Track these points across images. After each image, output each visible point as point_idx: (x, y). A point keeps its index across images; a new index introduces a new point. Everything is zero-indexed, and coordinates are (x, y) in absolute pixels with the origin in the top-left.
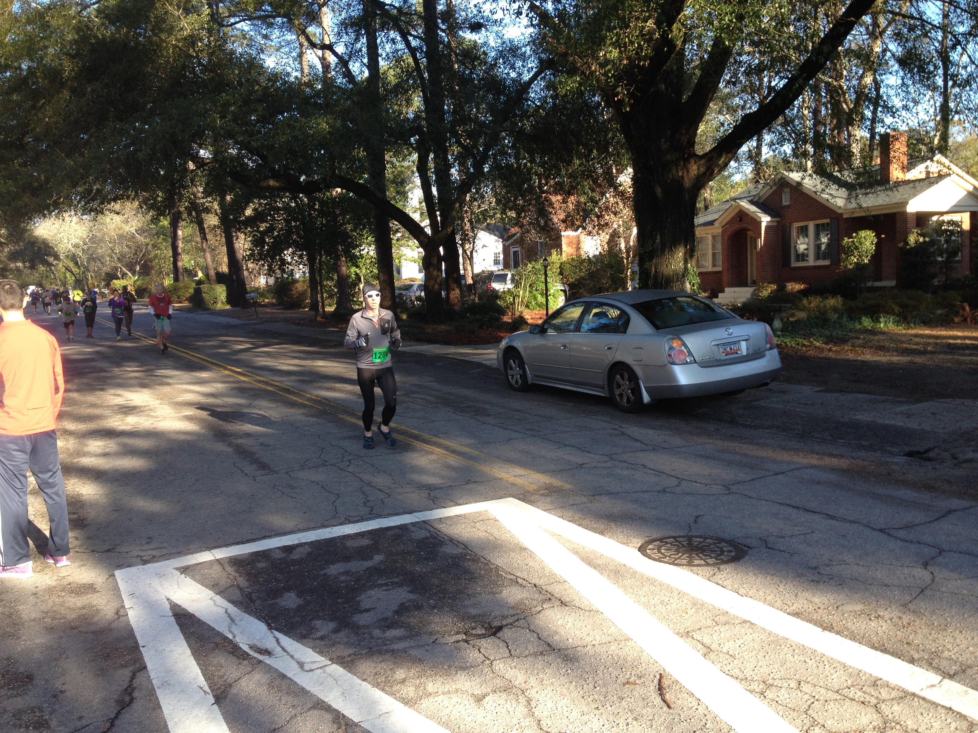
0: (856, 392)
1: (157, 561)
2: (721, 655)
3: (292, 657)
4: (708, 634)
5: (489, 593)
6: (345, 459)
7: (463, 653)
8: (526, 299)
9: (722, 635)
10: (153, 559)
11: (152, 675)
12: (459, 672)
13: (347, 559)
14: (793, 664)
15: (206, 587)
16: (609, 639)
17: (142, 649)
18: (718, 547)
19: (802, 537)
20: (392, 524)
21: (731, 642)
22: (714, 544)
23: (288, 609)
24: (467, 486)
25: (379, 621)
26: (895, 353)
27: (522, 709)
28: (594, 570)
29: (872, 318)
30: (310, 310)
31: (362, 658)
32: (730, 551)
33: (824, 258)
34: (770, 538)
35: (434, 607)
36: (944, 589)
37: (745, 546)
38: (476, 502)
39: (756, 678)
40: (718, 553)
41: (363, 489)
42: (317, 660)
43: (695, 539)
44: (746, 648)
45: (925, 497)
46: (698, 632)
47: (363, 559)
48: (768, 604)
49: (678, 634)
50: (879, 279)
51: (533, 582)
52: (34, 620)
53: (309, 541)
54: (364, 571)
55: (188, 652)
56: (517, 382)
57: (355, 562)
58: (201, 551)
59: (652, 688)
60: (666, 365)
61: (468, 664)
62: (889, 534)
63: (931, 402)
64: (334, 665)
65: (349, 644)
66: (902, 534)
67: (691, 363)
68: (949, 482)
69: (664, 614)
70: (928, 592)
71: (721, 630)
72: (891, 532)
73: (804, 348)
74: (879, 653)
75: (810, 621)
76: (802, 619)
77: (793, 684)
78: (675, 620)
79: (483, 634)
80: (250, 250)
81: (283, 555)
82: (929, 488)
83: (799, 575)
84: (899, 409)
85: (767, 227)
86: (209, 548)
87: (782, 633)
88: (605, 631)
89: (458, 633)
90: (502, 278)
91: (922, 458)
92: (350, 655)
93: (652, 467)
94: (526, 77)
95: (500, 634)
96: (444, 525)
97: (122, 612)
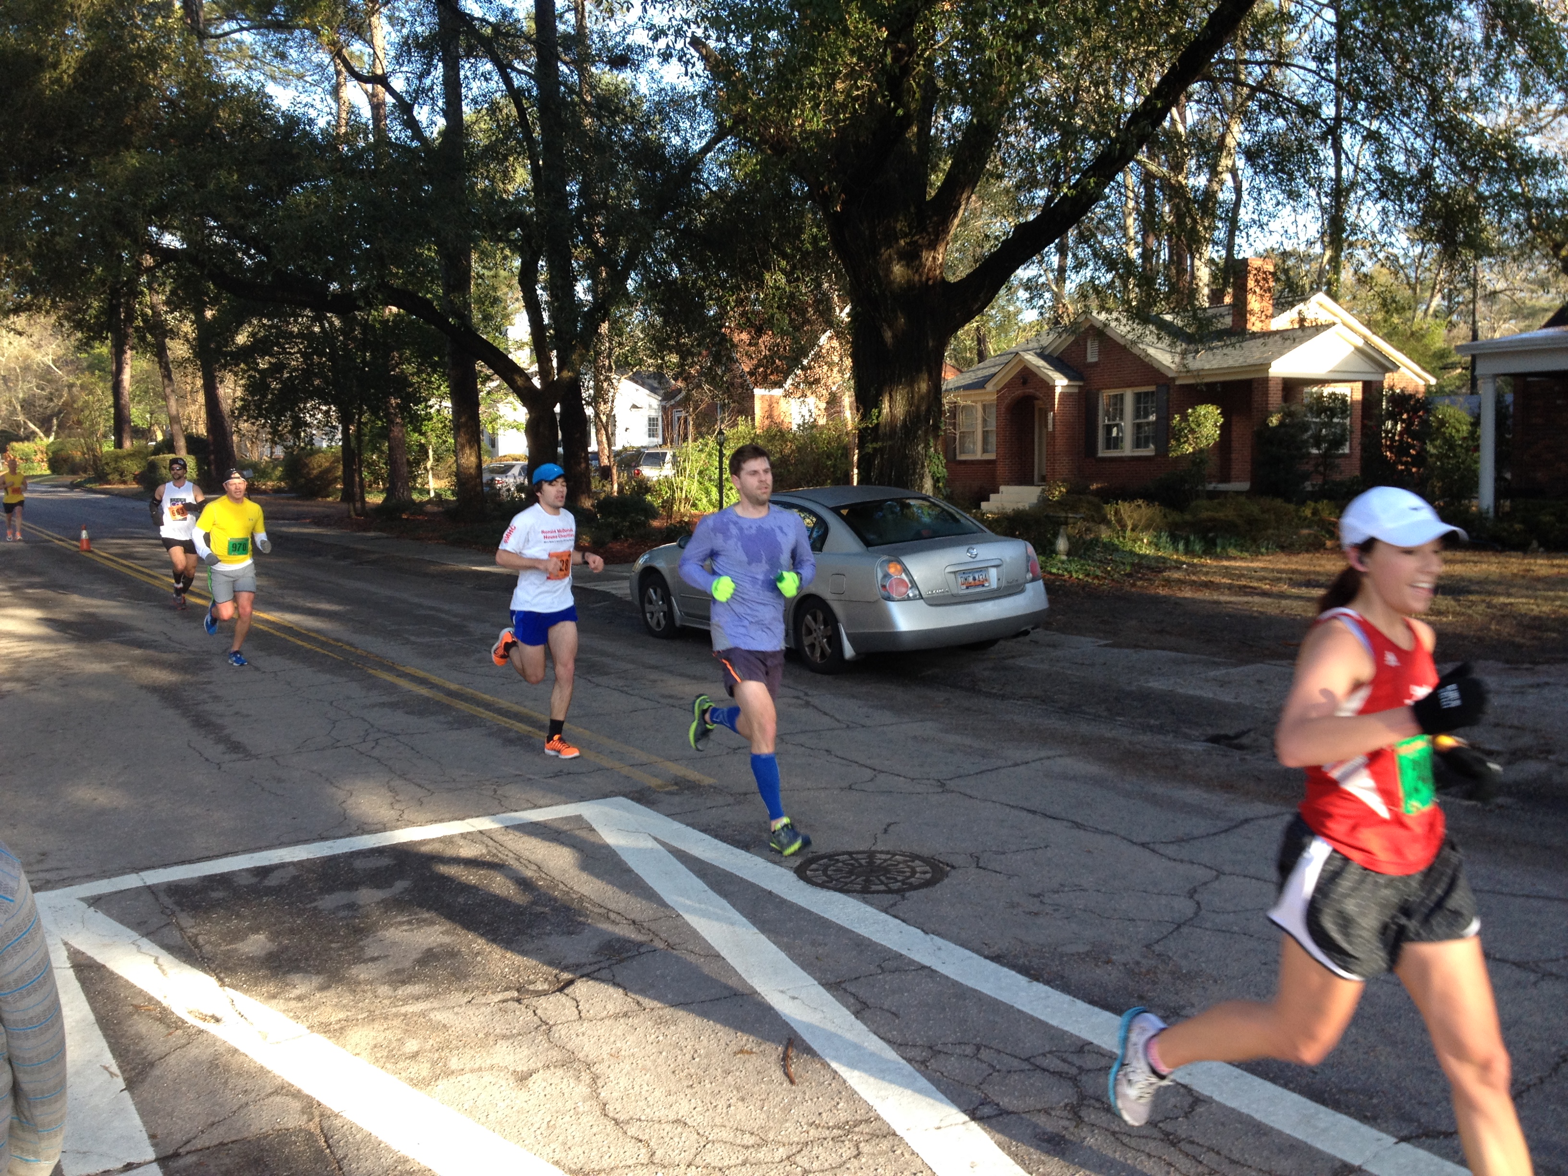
0: (1157, 648)
1: (52, 888)
2: (879, 1013)
3: (252, 1023)
4: (868, 984)
5: (563, 933)
6: (369, 738)
7: (510, 1016)
8: (693, 493)
9: (886, 986)
10: (51, 885)
13: (353, 885)
15: (129, 925)
16: (726, 993)
19: (1030, 853)
21: (898, 996)
23: (251, 958)
25: (390, 973)
26: (1226, 593)
27: (583, 1089)
28: (724, 901)
29: (1204, 538)
31: (357, 1025)
32: (925, 873)
33: (1147, 445)
34: (985, 854)
36: (1208, 925)
37: (948, 865)
38: (565, 803)
39: (920, 1042)
40: (908, 874)
42: (290, 1027)
43: (879, 856)
44: (916, 1003)
45: (1215, 800)
46: (855, 982)
47: (377, 887)
48: (960, 944)
49: (824, 985)
50: (1226, 479)
51: (632, 916)
53: (294, 860)
54: (377, 903)
55: (91, 1018)
56: (659, 624)
57: (364, 891)
58: (121, 874)
59: (774, 1057)
60: (878, 600)
62: (1153, 851)
63: (1260, 665)
65: (339, 1006)
66: (1171, 850)
67: (914, 598)
68: (1259, 780)
70: (1185, 930)
71: (888, 979)
72: (1157, 847)
74: (1096, 1010)
75: (1014, 967)
76: (1003, 965)
77: (969, 1050)
78: (825, 967)
79: (544, 991)
80: (242, 399)
81: (254, 880)
82: (1227, 786)
84: (1212, 674)
85: (1063, 394)
86: (137, 870)
89: (507, 989)
90: (657, 459)
91: (1229, 746)
92: (339, 1021)
93: (841, 753)
94: (696, 146)
95: (568, 990)
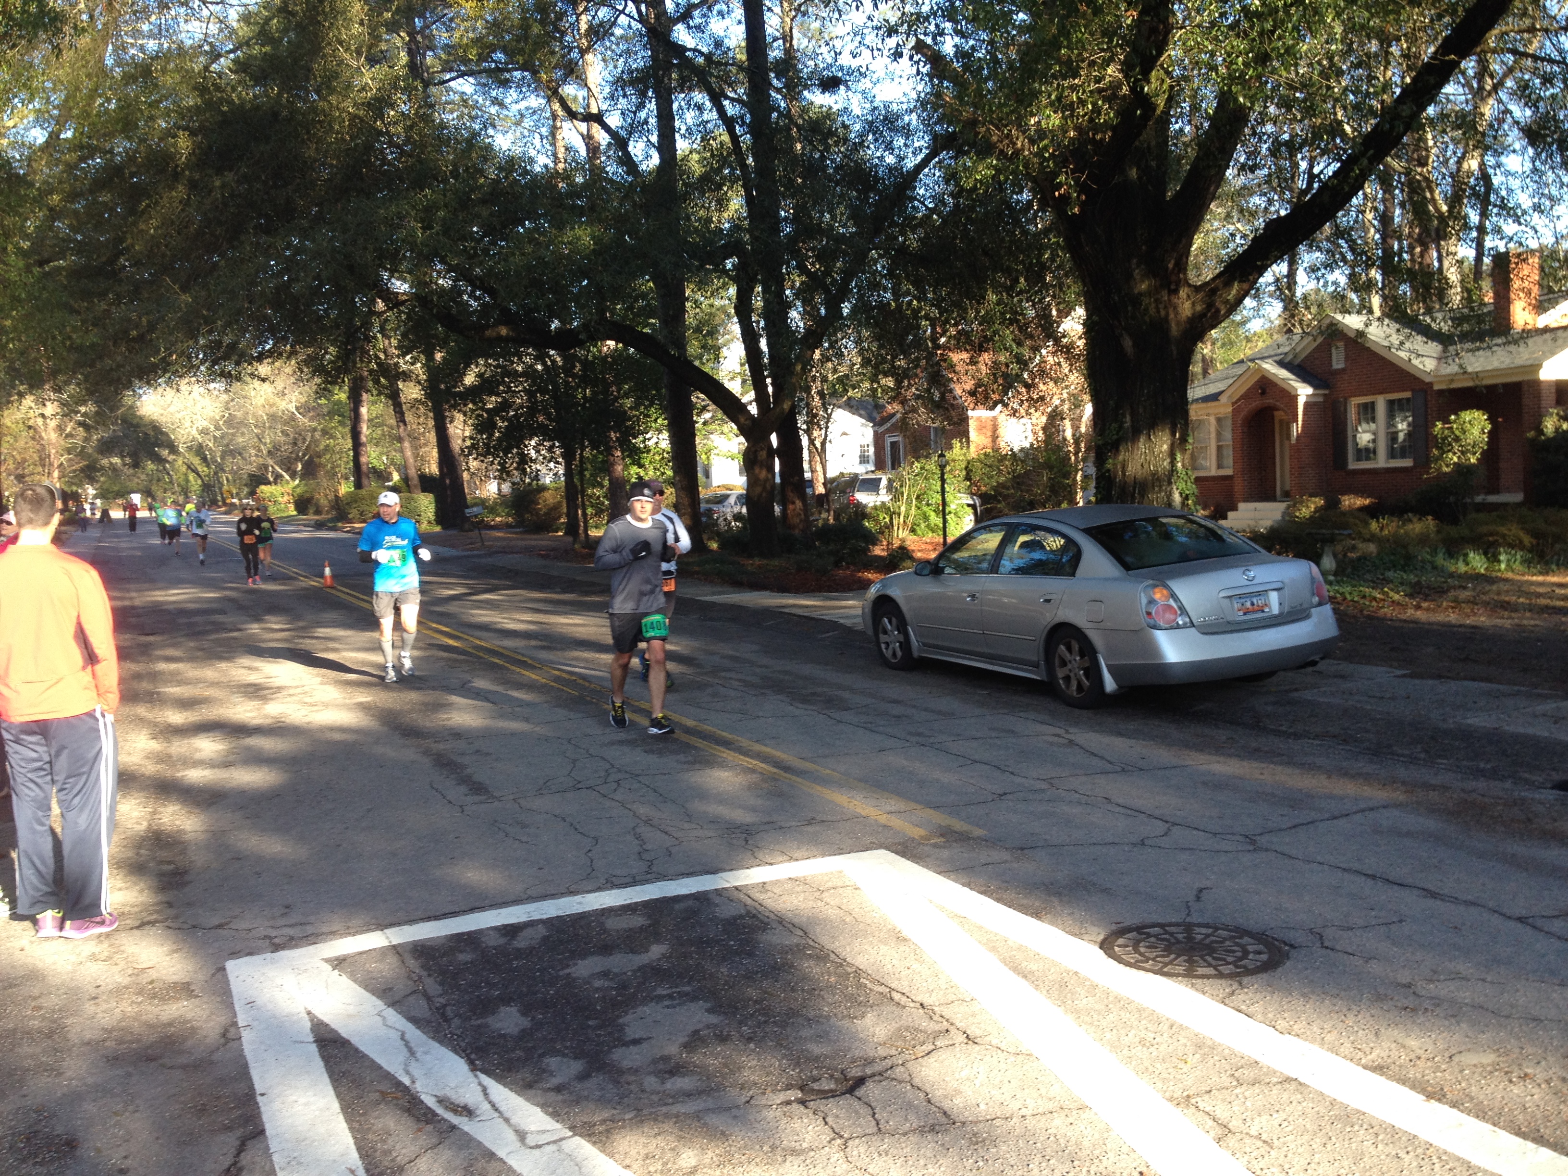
0: (1465, 679)
1: (296, 947)
2: (1247, 1141)
3: (507, 1120)
4: (1224, 1100)
5: (843, 1017)
6: (610, 779)
7: (797, 1124)
8: (911, 518)
9: (1248, 1103)
10: (291, 943)
11: (274, 1145)
12: (789, 1158)
13: (606, 949)
14: (1375, 1160)
15: (372, 992)
16: (1050, 1106)
17: (259, 1099)
18: (1237, 944)
19: (1383, 929)
20: (684, 891)
21: (1265, 1117)
22: (1232, 938)
23: (504, 1036)
24: (809, 829)
25: (655, 1061)
26: (1528, 614)
28: (1023, 981)
29: (1485, 554)
30: (566, 534)
31: (623, 1127)
33: (1403, 456)
34: (1329, 933)
35: (750, 1040)
37: (1286, 944)
38: (823, 855)
40: (1239, 954)
41: (638, 830)
42: (549, 1128)
43: (1197, 930)
44: (1290, 1128)
46: (1206, 1097)
47: (633, 951)
48: (1329, 1049)
49: (1171, 1099)
50: (1496, 491)
51: (919, 999)
52: (88, 1043)
53: (545, 917)
54: (634, 971)
55: (336, 1106)
56: (894, 654)
57: (619, 956)
58: (369, 930)
60: (1142, 630)
61: (805, 1145)
62: (1534, 927)
64: (577, 1138)
65: (603, 1101)
66: (1558, 926)
67: (1184, 626)
69: (1147, 1063)
71: (1247, 1094)
72: (1539, 923)
73: (1374, 604)
75: (1403, 1081)
76: (1389, 1078)
78: (1165, 1075)
79: (831, 1091)
81: (502, 941)
83: (1379, 998)
84: (1540, 708)
85: (1307, 405)
86: (381, 926)
87: (1355, 1103)
88: (1043, 1091)
89: (788, 1087)
90: (872, 485)
92: (603, 1122)
93: (1121, 801)
94: (911, 163)
95: (860, 1092)
96: (770, 894)
97: (232, 1034)
